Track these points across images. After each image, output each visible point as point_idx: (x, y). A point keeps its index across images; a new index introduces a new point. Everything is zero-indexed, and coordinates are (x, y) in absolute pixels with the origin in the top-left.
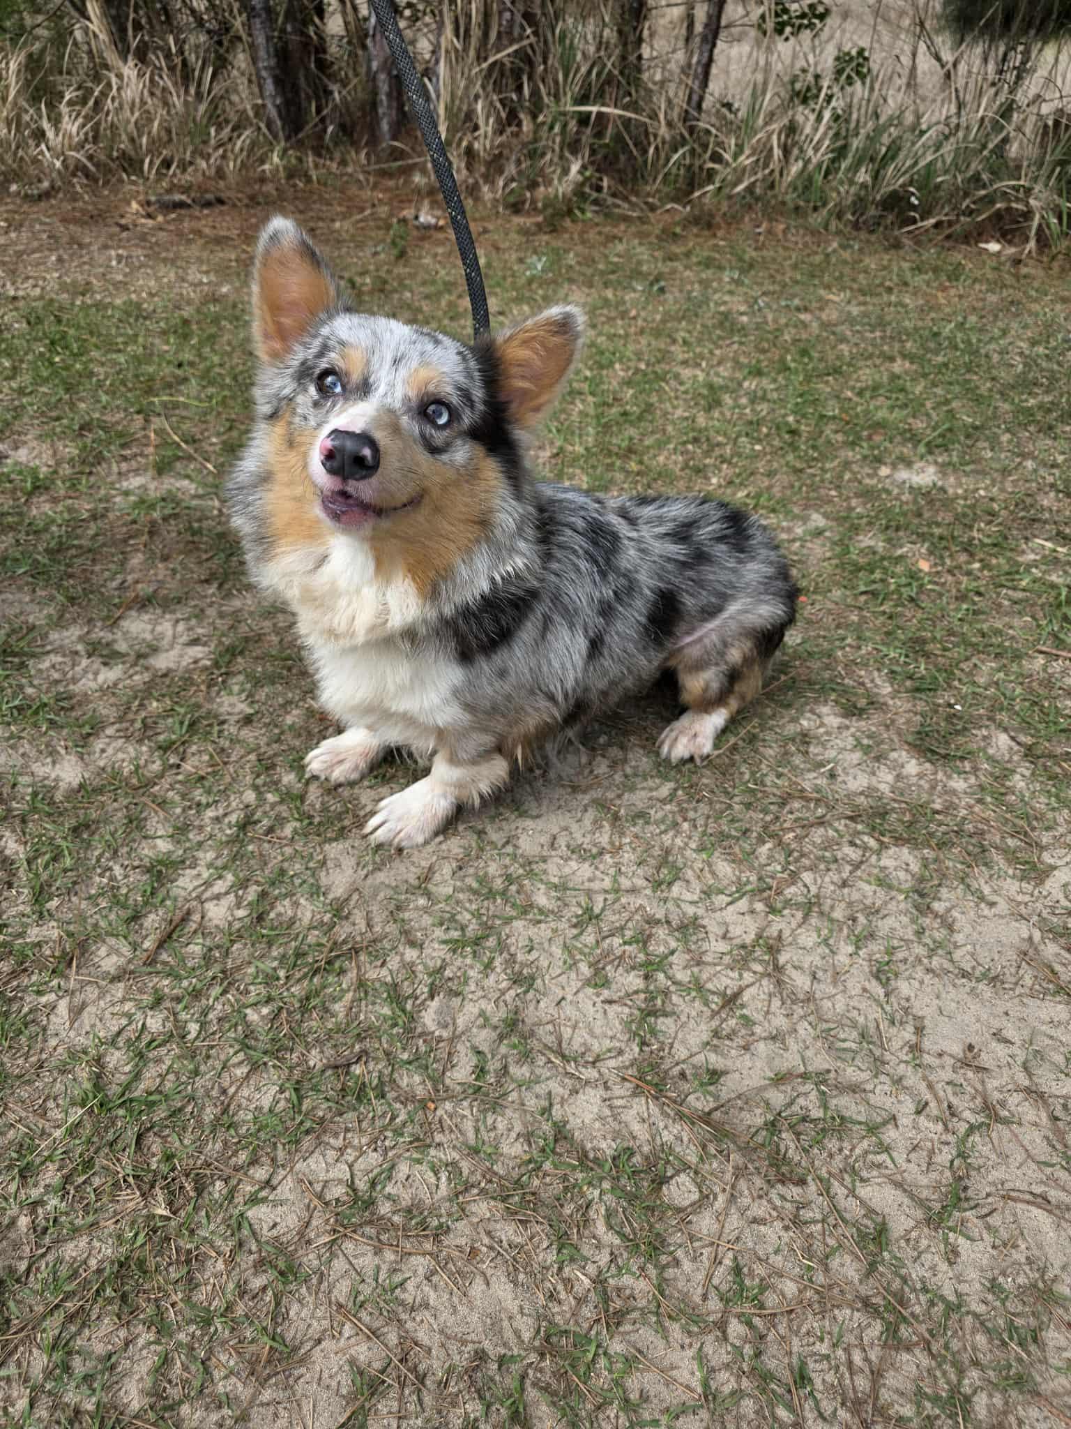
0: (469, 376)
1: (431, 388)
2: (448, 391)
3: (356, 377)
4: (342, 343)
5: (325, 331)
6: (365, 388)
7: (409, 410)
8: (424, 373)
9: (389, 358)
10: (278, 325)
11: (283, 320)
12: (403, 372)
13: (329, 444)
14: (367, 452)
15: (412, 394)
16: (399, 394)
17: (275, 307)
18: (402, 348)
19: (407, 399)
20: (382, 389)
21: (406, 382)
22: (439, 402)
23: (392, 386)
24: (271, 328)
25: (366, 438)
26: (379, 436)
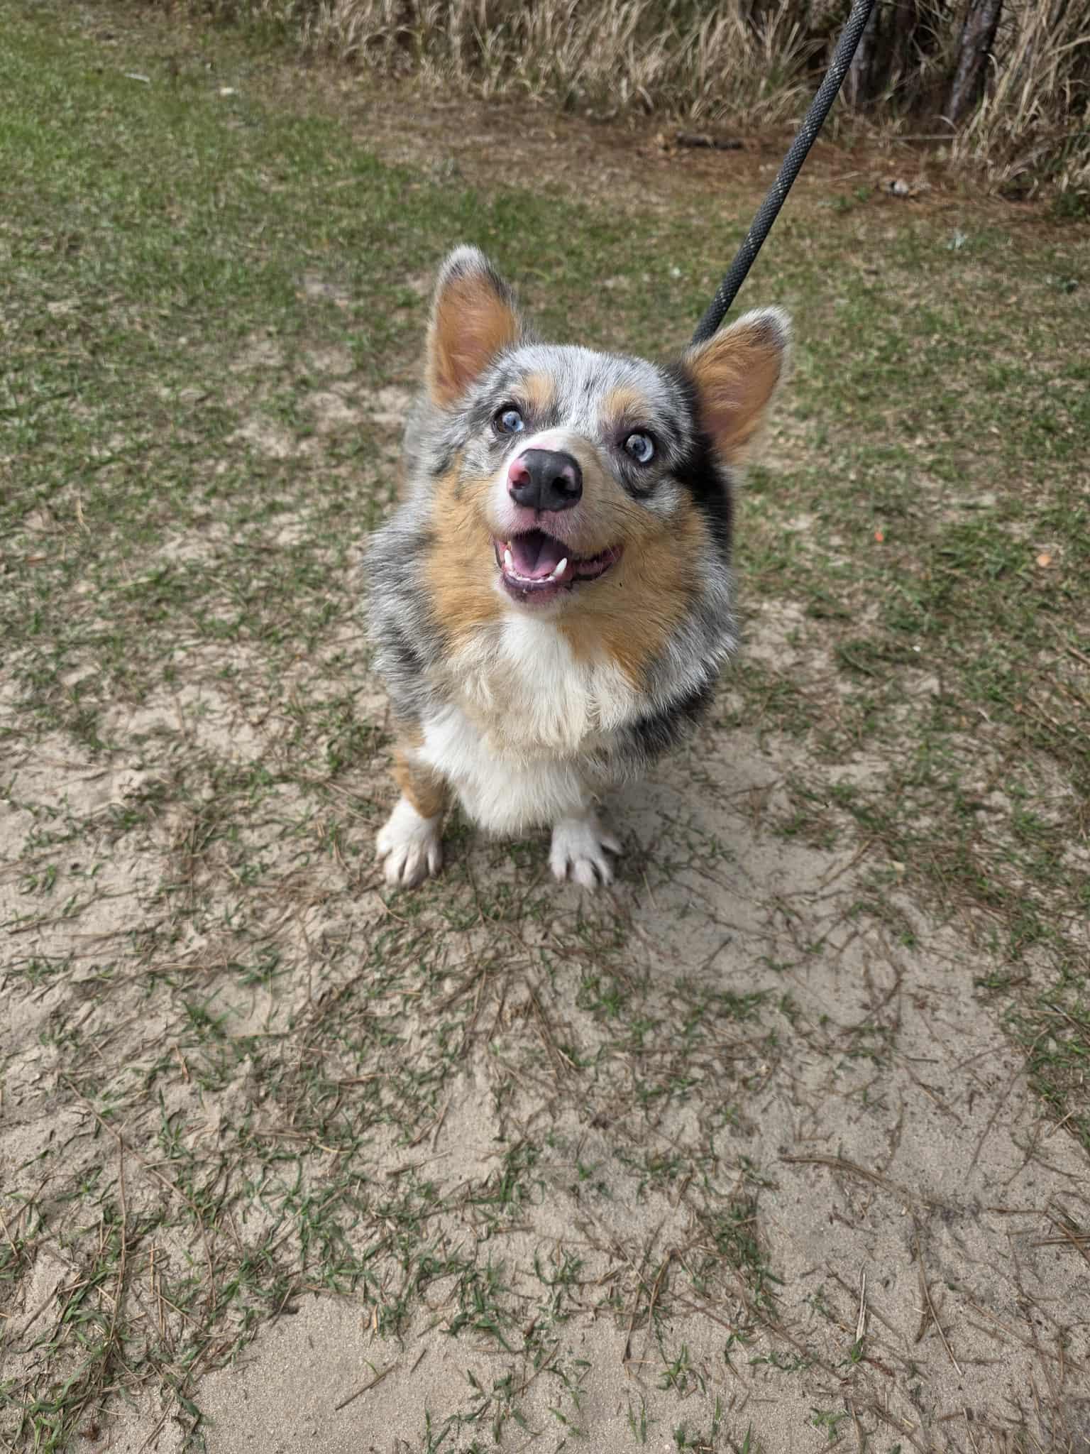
0: (673, 401)
1: (631, 411)
2: (651, 417)
3: (542, 406)
4: (524, 372)
5: (504, 364)
6: (554, 417)
7: (606, 439)
8: (623, 394)
9: (581, 383)
10: (455, 366)
11: (461, 358)
12: (597, 397)
13: (522, 464)
14: (569, 472)
15: (609, 418)
16: (594, 419)
17: (451, 346)
18: (594, 372)
19: (603, 427)
20: (573, 418)
21: (601, 407)
22: (641, 431)
23: (584, 412)
24: (446, 370)
25: (564, 458)
26: (580, 457)
